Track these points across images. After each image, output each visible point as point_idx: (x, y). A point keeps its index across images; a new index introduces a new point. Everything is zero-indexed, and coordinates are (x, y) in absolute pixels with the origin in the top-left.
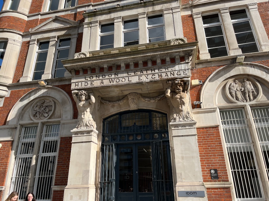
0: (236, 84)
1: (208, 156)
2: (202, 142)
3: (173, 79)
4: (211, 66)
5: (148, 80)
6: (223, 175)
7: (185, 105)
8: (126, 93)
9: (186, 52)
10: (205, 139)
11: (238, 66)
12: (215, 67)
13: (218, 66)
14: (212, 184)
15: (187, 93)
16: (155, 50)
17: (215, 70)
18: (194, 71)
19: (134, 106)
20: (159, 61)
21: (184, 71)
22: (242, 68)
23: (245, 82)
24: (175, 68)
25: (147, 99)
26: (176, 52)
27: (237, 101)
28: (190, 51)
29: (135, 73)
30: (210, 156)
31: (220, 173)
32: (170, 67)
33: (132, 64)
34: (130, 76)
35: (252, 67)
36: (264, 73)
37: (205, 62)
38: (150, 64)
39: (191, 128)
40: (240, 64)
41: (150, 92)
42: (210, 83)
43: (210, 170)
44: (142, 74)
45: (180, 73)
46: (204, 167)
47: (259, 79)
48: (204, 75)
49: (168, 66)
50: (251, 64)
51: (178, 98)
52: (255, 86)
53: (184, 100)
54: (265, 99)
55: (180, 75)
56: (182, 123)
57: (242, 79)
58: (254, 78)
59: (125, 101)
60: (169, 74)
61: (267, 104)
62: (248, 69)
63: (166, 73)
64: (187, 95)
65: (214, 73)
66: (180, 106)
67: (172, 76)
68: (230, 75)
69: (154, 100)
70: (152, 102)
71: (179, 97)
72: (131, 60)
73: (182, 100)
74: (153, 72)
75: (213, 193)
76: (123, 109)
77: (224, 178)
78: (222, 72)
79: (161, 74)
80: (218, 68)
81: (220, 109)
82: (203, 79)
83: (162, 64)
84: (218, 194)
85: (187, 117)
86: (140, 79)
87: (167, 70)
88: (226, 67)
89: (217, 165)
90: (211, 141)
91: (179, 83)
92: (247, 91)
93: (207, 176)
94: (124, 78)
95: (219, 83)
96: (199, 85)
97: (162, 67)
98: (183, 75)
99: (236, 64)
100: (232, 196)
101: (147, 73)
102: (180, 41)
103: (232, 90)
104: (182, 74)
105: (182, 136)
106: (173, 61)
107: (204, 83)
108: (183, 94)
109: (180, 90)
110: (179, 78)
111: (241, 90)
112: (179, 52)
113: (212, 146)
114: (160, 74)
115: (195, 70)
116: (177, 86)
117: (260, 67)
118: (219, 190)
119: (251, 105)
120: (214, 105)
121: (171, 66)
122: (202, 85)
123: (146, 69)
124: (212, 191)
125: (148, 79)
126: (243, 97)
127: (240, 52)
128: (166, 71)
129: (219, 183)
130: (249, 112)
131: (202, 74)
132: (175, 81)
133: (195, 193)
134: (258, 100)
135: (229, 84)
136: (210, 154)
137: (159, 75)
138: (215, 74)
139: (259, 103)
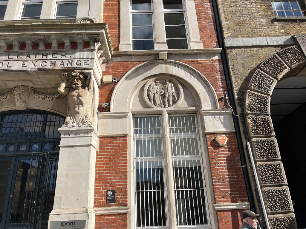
0: (156, 85)
1: (107, 173)
2: (103, 155)
3: (69, 69)
4: (131, 60)
5: (36, 68)
6: (121, 198)
7: (83, 105)
8: (11, 85)
9: (91, 35)
10: (108, 152)
11: (161, 64)
12: (136, 62)
13: (138, 61)
14: (105, 210)
15: (88, 89)
16: (49, 27)
17: (135, 66)
18: (110, 65)
19: (20, 104)
20: (54, 44)
21: (86, 60)
22: (165, 66)
23: (167, 83)
24: (75, 55)
25: (40, 96)
26: (78, 34)
27: (154, 106)
28: (96, 35)
29: (19, 57)
30: (111, 173)
31: (119, 195)
32: (69, 54)
33: (16, 43)
34: (11, 61)
35: (177, 66)
36: (189, 74)
37: (124, 55)
38: (42, 47)
39: (86, 135)
40: (164, 61)
41: (46, 86)
42: (126, 81)
43: (107, 191)
44: (28, 58)
45: (80, 63)
46: (99, 188)
47: (182, 82)
48: (121, 71)
49: (67, 52)
50: (176, 63)
51: (75, 96)
52: (177, 90)
53: (83, 98)
54: (185, 105)
55: (80, 65)
56: (75, 129)
57: (164, 80)
58: (177, 80)
59: (9, 97)
60: (66, 62)
61: (186, 111)
62: (172, 69)
63: (62, 61)
64: (88, 92)
65: (132, 70)
66: (76, 107)
67: (70, 66)
68: (150, 73)
69: (50, 97)
70: (48, 100)
71: (76, 94)
72: (14, 38)
73: (80, 99)
74: (45, 57)
75: (105, 221)
76: (5, 107)
77: (122, 201)
78: (142, 69)
79: (55, 61)
80: (139, 64)
81: (133, 115)
82: (118, 76)
83: (58, 48)
84: (111, 223)
85: (83, 122)
86: (24, 65)
87: (64, 57)
88: (147, 63)
89: (116, 185)
90: (115, 155)
91: (77, 76)
92: (167, 94)
93: (102, 199)
94: (2, 62)
95: (137, 82)
96: (112, 83)
97: (58, 52)
98: (83, 66)
99: (159, 61)
100: (128, 224)
101: (36, 59)
102: (88, 21)
103: (150, 92)
104: (83, 64)
105: (73, 146)
106: (74, 46)
107: (118, 81)
108: (83, 91)
109: (77, 85)
110: (79, 69)
111: (161, 92)
112: (81, 34)
113: (115, 161)
114: (53, 61)
115: (111, 63)
116: (74, 79)
117: (185, 67)
118: (113, 217)
119: (169, 112)
120: (126, 109)
121: (70, 52)
122: (116, 83)
123: (35, 53)
124: (105, 219)
125: (35, 66)
126: (162, 102)
127: (165, 47)
128: (62, 58)
129: (115, 208)
130: (165, 120)
131: (119, 69)
132: (72, 73)
133: (74, 223)
134: (178, 106)
135: (148, 84)
136: (110, 171)
137: (52, 63)
138: (134, 71)
139: (178, 109)
